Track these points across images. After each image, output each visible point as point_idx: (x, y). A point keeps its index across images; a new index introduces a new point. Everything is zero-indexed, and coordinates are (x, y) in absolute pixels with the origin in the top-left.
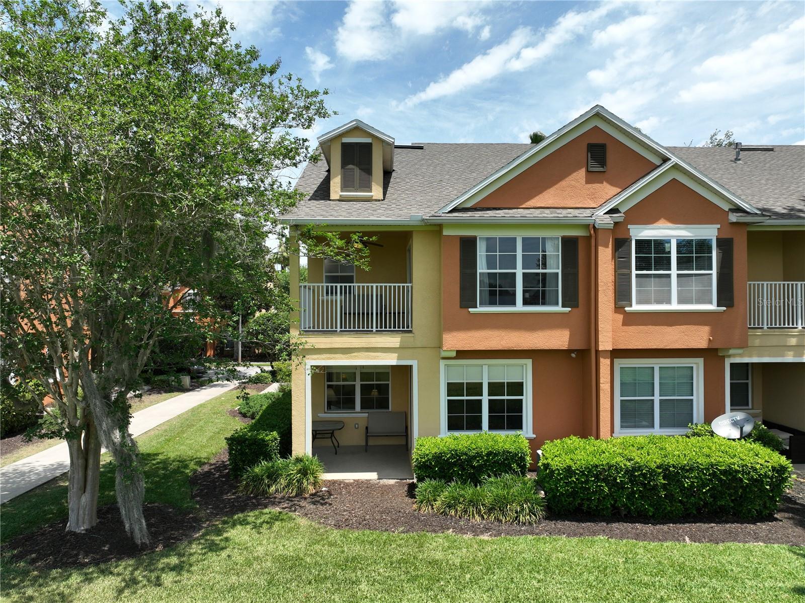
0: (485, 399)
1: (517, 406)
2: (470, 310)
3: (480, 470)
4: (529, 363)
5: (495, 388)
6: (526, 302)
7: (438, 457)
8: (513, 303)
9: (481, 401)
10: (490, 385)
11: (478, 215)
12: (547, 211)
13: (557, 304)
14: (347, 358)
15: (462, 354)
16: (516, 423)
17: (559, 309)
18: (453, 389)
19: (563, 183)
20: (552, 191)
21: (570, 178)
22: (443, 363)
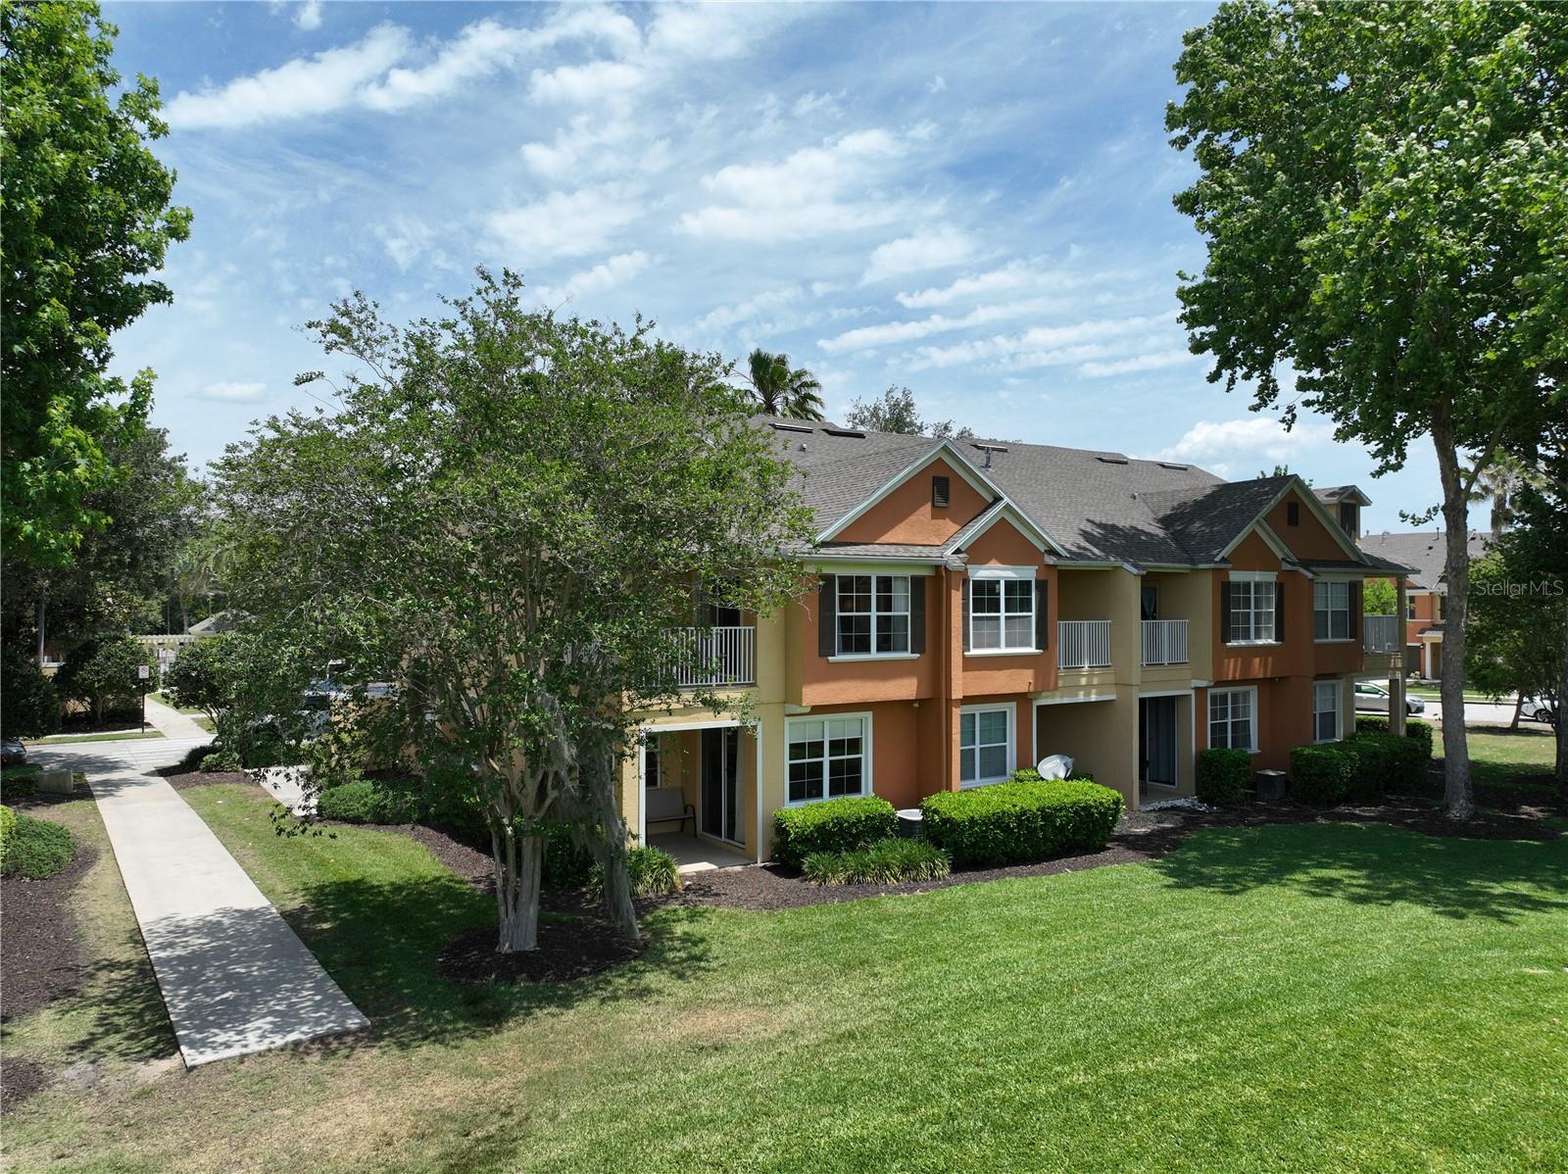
0: (826, 760)
1: (855, 766)
2: (830, 658)
3: (858, 837)
4: (869, 715)
5: (837, 746)
6: (879, 649)
7: (821, 828)
8: (867, 649)
9: (822, 762)
10: (832, 743)
11: (832, 551)
12: (900, 548)
13: (906, 650)
14: (685, 721)
15: (817, 710)
16: (854, 787)
17: (908, 655)
18: (797, 750)
19: (913, 518)
20: (903, 525)
21: (918, 512)
22: (787, 720)
